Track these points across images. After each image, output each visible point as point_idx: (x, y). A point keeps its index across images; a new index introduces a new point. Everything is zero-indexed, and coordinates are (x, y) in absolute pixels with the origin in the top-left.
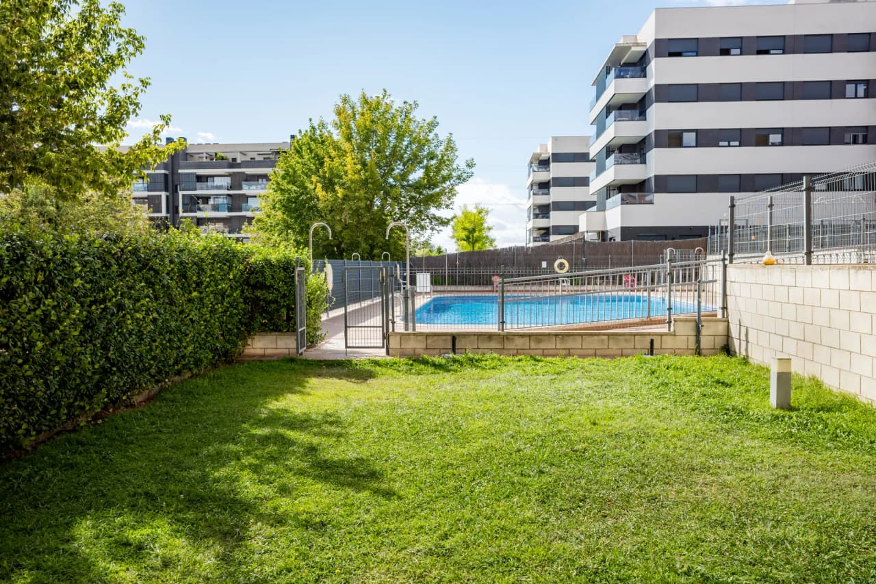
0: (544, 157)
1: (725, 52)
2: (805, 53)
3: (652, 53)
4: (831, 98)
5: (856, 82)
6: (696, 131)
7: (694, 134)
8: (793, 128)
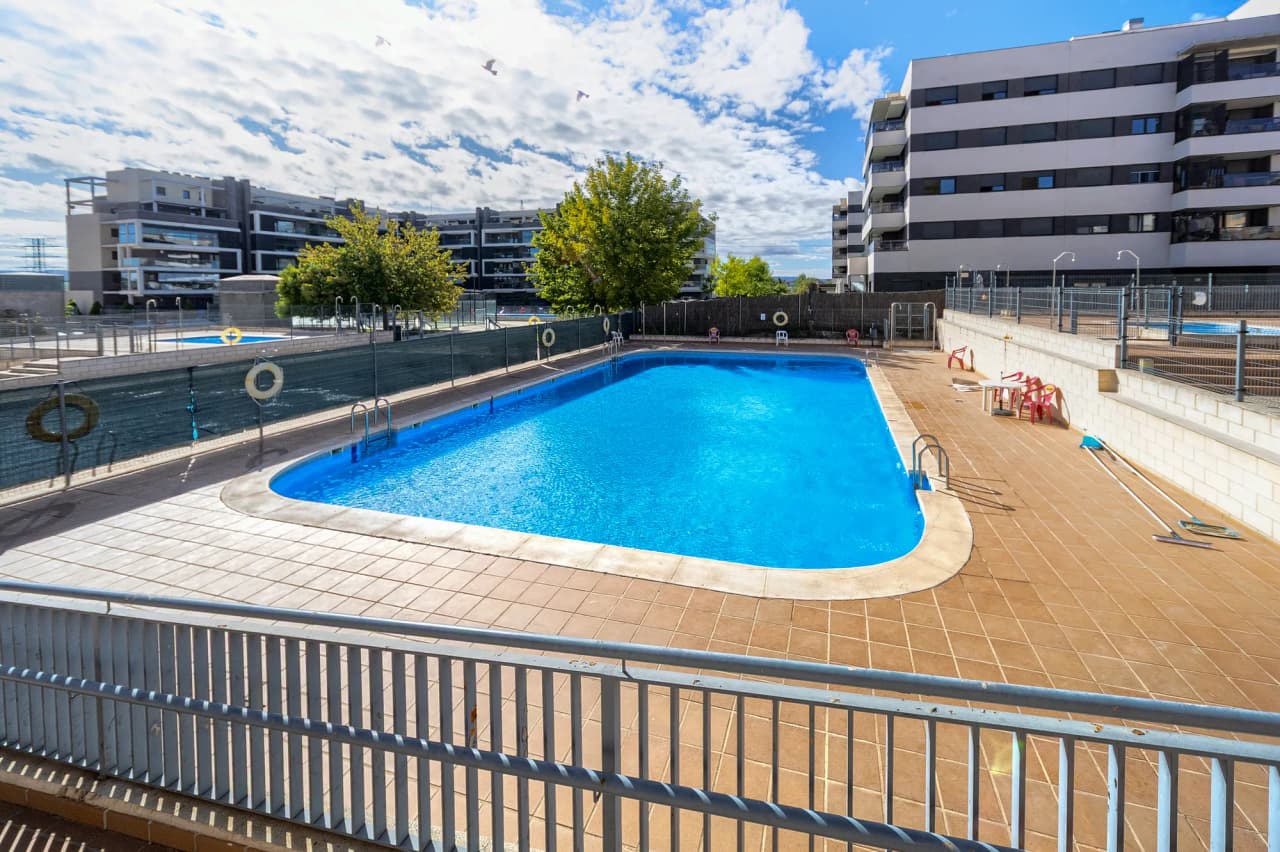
0: (843, 208)
1: (988, 97)
2: (1081, 90)
3: (909, 105)
4: (1113, 135)
5: (1146, 117)
6: (955, 178)
7: (953, 181)
8: (1066, 170)
